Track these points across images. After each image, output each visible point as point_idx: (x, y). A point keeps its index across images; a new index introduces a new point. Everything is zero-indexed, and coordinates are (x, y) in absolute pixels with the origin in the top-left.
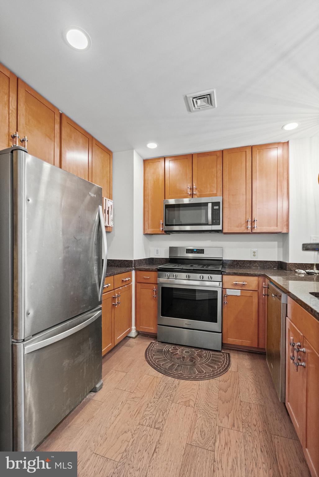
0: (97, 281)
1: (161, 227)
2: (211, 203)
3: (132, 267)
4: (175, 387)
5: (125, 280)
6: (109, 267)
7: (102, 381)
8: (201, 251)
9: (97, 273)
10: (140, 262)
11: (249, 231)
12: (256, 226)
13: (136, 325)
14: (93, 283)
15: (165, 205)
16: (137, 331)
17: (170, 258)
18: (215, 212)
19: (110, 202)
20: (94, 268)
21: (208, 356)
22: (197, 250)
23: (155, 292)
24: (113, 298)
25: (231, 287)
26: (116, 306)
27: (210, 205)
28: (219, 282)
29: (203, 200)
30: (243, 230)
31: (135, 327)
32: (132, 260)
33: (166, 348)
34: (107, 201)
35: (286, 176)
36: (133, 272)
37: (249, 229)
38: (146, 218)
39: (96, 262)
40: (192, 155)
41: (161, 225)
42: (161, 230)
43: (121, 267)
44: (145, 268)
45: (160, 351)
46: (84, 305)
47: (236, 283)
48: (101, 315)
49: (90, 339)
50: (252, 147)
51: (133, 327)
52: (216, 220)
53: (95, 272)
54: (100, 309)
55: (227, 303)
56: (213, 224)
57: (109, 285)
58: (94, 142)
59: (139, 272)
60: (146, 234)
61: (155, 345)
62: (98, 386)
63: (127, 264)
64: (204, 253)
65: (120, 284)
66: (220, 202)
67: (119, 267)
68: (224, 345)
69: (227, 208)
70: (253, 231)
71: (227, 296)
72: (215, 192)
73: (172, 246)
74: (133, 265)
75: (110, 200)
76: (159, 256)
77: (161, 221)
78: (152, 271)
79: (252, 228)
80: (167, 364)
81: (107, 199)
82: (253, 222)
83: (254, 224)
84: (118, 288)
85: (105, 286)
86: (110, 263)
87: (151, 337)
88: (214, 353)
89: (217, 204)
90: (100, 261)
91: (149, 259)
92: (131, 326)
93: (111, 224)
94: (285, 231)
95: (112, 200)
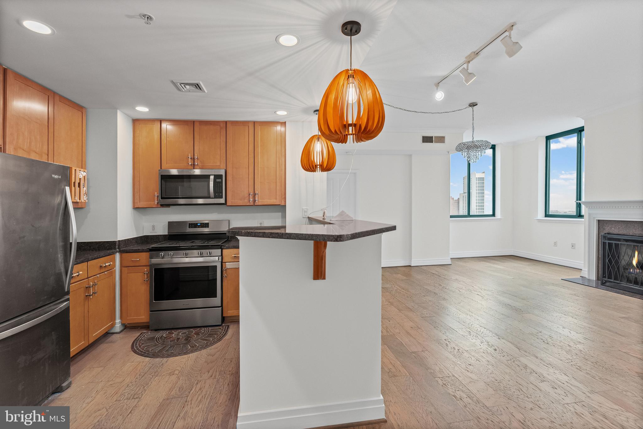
0: (63, 270)
1: (156, 200)
2: (213, 176)
3: (115, 249)
4: (162, 364)
5: (104, 265)
6: (81, 251)
7: (70, 380)
8: (206, 225)
9: (63, 261)
10: (127, 242)
11: (252, 204)
12: (257, 199)
13: (121, 318)
14: (57, 272)
15: (161, 175)
16: (123, 324)
17: (169, 235)
18: (218, 185)
19: (82, 173)
20: (59, 256)
21: (207, 332)
22: (201, 223)
23: (146, 275)
24: (87, 288)
25: (230, 260)
26: (91, 297)
27: (212, 177)
28: (218, 257)
29: (206, 172)
30: (245, 202)
31: (120, 320)
32: (116, 240)
33: (159, 335)
34: (78, 171)
35: (284, 154)
36: (118, 256)
37: (251, 202)
38: (136, 190)
39: (61, 249)
40: (194, 122)
41: (156, 197)
42: (156, 204)
43: (99, 250)
44: (133, 250)
45: (152, 339)
46: (46, 297)
47: (235, 256)
48: (69, 306)
49: (53, 333)
50: (254, 123)
51: (118, 321)
52: (218, 193)
53: (60, 260)
54: (68, 300)
55: (226, 276)
56: (215, 197)
57: (81, 273)
58: (57, 98)
59: (125, 255)
60: (136, 208)
61: (146, 334)
62: (64, 385)
63: (108, 246)
64: (208, 227)
65: (97, 271)
66: (222, 175)
67: (96, 250)
68: (223, 319)
69: (230, 180)
70: (255, 204)
71: (226, 269)
72: (218, 164)
73: (172, 221)
74: (117, 247)
75: (82, 170)
76: (156, 232)
77: (156, 193)
78: (143, 251)
79: (254, 201)
80: (157, 348)
81: (78, 169)
82: (255, 195)
83: (256, 196)
84: (94, 276)
85: (74, 275)
86: (83, 247)
87: (142, 328)
88: (213, 328)
89: (220, 177)
90: (67, 246)
91: (141, 237)
92: (115, 319)
93: (84, 198)
94: (283, 204)
95: (85, 169)
